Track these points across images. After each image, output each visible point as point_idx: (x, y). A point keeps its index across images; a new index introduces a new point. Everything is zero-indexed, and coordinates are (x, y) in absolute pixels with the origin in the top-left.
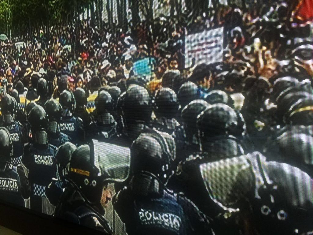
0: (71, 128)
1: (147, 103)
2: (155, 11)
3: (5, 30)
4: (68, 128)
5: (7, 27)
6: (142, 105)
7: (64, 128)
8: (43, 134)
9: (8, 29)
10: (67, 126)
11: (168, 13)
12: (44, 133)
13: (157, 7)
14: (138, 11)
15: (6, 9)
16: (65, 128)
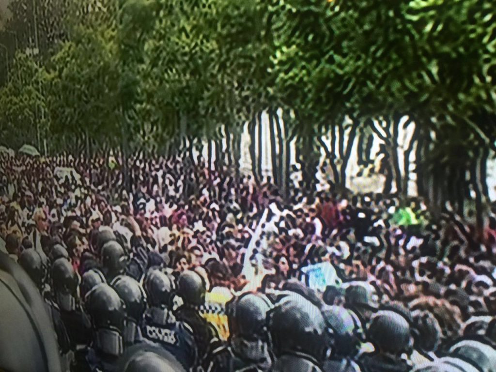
0: (168, 338)
1: (320, 332)
2: (352, 178)
3: (34, 137)
4: (163, 337)
5: (39, 135)
6: (309, 333)
7: (154, 334)
8: (113, 337)
9: (41, 139)
10: (160, 332)
11: (377, 188)
12: (115, 335)
13: (355, 174)
14: (316, 171)
15: (36, 101)
16: (157, 335)
